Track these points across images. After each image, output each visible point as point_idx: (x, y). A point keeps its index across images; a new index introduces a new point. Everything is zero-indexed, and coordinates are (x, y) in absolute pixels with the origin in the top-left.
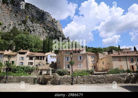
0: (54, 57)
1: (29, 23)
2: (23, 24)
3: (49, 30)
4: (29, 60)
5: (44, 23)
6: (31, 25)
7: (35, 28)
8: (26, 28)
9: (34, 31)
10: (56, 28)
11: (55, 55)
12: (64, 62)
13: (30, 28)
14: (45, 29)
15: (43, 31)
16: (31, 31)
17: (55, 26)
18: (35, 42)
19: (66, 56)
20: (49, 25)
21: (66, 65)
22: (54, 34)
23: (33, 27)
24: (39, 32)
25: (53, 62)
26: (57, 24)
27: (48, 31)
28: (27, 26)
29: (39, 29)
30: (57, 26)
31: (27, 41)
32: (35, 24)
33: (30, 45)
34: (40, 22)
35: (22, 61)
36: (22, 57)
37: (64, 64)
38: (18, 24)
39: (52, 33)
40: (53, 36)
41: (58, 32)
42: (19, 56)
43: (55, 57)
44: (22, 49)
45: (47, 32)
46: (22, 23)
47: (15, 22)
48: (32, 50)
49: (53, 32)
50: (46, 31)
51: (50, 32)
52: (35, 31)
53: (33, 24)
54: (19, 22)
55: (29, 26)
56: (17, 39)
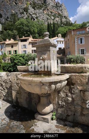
0: (61, 43)
1: (31, 10)
2: (25, 12)
3: (53, 16)
4: (32, 47)
5: (48, 10)
6: (33, 12)
7: (38, 15)
8: (28, 17)
9: (37, 18)
10: (61, 13)
11: (63, 39)
12: (76, 45)
13: (33, 15)
14: (49, 16)
15: (47, 18)
16: (34, 19)
17: (59, 12)
18: (38, 28)
19: (78, 38)
20: (53, 11)
21: (79, 50)
22: (59, 20)
23: (36, 14)
24: (43, 19)
25: (61, 48)
26: (62, 8)
27: (53, 18)
28: (29, 14)
29: (42, 16)
30: (62, 10)
31: (28, 26)
32: (38, 11)
33: (32, 31)
34: (42, 9)
35: (25, 49)
36: (24, 45)
37: (76, 49)
38: (20, 13)
39: (57, 19)
40: (59, 23)
41: (63, 18)
42: (21, 44)
43: (63, 42)
44: (23, 37)
45: (51, 19)
46: (23, 11)
47: (17, 11)
48: (35, 36)
49: (58, 17)
50: (51, 17)
51: (54, 19)
52: (39, 18)
53: (36, 11)
54: (21, 11)
55: (31, 14)
56: (18, 26)
